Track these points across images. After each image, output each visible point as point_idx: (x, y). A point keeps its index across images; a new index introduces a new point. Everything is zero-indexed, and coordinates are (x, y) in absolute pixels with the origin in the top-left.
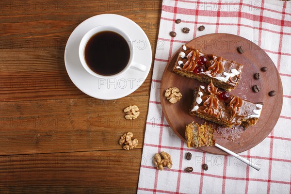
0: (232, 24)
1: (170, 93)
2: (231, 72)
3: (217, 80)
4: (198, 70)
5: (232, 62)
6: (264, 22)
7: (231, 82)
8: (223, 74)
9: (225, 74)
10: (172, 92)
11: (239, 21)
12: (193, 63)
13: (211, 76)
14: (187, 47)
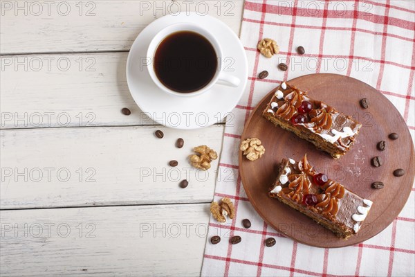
0: (344, 29)
1: (247, 146)
2: (342, 131)
3: (321, 138)
4: (296, 120)
5: (347, 117)
6: (390, 24)
7: (340, 145)
8: (331, 131)
9: (334, 131)
10: (251, 145)
11: (355, 23)
12: (291, 108)
13: (314, 132)
14: (287, 85)
